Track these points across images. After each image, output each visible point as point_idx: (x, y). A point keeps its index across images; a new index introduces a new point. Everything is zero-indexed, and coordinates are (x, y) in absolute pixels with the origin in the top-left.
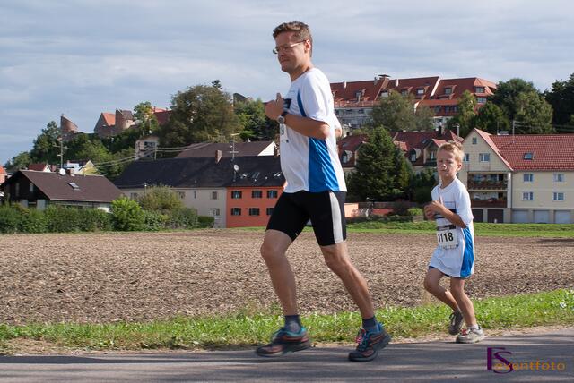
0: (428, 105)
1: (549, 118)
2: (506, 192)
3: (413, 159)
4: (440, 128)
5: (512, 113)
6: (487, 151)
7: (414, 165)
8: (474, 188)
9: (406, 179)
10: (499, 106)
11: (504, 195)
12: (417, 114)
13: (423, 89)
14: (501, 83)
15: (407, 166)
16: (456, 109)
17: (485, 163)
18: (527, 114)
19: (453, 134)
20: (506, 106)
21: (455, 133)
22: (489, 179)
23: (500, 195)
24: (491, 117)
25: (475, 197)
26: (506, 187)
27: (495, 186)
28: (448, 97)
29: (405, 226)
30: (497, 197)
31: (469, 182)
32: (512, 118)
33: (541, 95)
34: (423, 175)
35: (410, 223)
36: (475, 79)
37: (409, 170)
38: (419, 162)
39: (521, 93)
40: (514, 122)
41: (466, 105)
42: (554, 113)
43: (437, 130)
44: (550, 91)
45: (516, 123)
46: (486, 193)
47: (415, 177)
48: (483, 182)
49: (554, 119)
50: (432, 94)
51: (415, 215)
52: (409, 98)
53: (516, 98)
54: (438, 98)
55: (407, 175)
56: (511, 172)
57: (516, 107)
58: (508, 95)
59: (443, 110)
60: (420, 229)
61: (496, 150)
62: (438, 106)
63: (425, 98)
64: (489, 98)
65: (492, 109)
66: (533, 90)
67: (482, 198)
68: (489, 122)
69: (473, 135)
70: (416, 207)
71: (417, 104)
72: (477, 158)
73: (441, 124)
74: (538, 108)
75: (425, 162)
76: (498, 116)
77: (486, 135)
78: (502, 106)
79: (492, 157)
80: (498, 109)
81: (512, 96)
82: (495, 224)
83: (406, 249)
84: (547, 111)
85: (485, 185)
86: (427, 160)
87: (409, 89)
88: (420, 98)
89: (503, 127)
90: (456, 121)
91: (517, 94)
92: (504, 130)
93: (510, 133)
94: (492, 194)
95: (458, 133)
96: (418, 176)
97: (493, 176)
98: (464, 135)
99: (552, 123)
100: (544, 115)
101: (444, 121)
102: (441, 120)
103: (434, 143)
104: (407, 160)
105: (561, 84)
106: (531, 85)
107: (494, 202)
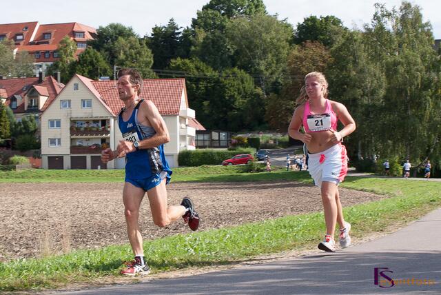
0: (27, 50)
1: (150, 62)
2: (109, 138)
3: (14, 107)
4: (41, 74)
5: (112, 58)
6: (89, 97)
7: (14, 113)
8: (77, 135)
9: (8, 127)
10: (99, 51)
11: (107, 141)
12: (17, 60)
13: (22, 34)
14: (101, 28)
15: (7, 113)
16: (56, 55)
17: (87, 109)
18: (127, 58)
19: (54, 80)
20: (106, 51)
21: (56, 79)
22: (92, 125)
23: (103, 140)
24: (92, 63)
25: (78, 144)
26: (108, 132)
27: (98, 132)
28: (47, 43)
29: (8, 175)
30: (100, 143)
31: (71, 129)
32: (112, 63)
33: (141, 40)
34: (24, 122)
35: (13, 171)
36: (74, 23)
37: (10, 117)
38: (19, 110)
39: (120, 38)
40: (115, 67)
41: (66, 52)
42: (154, 57)
43: (38, 76)
44: (150, 36)
45: (117, 69)
46: (89, 139)
47: (17, 125)
48: (86, 129)
49: (154, 64)
50: (32, 40)
51: (18, 163)
52: (9, 44)
53: (116, 43)
54: (38, 44)
55: (8, 122)
56: (114, 117)
57: (116, 52)
58: (108, 40)
59: (42, 56)
60: (23, 177)
61: (98, 96)
62: (38, 52)
63: (24, 45)
64: (89, 43)
65: (92, 54)
66: (133, 35)
67: (85, 144)
68: (90, 67)
69: (74, 81)
70: (18, 154)
71: (16, 50)
72: (80, 103)
73: (41, 70)
74: (139, 53)
75: (26, 109)
76: (98, 62)
77: (87, 81)
78: (103, 51)
79: (94, 103)
80: (99, 54)
81: (112, 41)
82: (99, 170)
83: (10, 199)
84: (148, 55)
85: (88, 131)
86: (29, 107)
87: (8, 35)
88: (19, 44)
89: (105, 73)
90: (56, 66)
91: (116, 38)
92: (105, 75)
93: (112, 78)
94: (95, 140)
95: (59, 78)
96: (19, 122)
97: (95, 121)
98: (65, 81)
99: (152, 68)
100: (145, 59)
101: (44, 67)
102: (41, 66)
103: (34, 90)
104: (8, 108)
105: (160, 29)
106: (130, 30)
107: (97, 149)
